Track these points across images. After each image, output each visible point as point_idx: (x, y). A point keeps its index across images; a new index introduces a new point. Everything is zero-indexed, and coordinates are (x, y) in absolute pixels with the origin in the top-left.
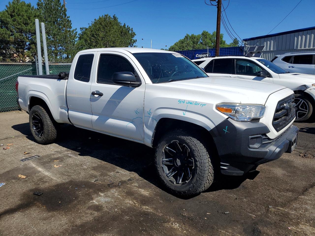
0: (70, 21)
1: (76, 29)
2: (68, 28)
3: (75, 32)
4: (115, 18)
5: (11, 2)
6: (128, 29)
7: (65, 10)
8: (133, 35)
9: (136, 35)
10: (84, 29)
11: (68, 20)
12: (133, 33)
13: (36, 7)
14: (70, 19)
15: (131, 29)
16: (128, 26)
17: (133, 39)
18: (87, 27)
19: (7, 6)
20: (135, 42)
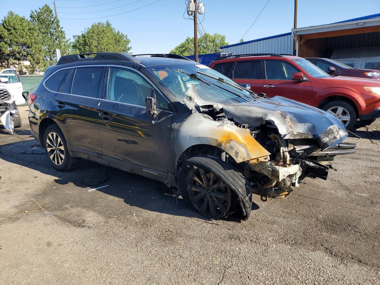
0: (64, 32)
1: (70, 39)
2: (62, 39)
3: (69, 42)
4: (108, 25)
5: (6, 16)
6: (122, 36)
7: (58, 21)
8: (128, 42)
9: (130, 42)
10: (77, 37)
11: (62, 32)
12: (128, 40)
13: (29, 19)
14: (63, 30)
15: (125, 36)
16: (122, 34)
17: (128, 46)
18: (80, 35)
19: (2, 21)
20: (129, 49)
